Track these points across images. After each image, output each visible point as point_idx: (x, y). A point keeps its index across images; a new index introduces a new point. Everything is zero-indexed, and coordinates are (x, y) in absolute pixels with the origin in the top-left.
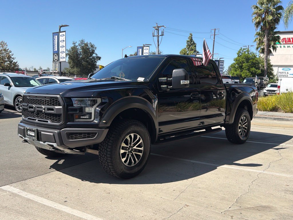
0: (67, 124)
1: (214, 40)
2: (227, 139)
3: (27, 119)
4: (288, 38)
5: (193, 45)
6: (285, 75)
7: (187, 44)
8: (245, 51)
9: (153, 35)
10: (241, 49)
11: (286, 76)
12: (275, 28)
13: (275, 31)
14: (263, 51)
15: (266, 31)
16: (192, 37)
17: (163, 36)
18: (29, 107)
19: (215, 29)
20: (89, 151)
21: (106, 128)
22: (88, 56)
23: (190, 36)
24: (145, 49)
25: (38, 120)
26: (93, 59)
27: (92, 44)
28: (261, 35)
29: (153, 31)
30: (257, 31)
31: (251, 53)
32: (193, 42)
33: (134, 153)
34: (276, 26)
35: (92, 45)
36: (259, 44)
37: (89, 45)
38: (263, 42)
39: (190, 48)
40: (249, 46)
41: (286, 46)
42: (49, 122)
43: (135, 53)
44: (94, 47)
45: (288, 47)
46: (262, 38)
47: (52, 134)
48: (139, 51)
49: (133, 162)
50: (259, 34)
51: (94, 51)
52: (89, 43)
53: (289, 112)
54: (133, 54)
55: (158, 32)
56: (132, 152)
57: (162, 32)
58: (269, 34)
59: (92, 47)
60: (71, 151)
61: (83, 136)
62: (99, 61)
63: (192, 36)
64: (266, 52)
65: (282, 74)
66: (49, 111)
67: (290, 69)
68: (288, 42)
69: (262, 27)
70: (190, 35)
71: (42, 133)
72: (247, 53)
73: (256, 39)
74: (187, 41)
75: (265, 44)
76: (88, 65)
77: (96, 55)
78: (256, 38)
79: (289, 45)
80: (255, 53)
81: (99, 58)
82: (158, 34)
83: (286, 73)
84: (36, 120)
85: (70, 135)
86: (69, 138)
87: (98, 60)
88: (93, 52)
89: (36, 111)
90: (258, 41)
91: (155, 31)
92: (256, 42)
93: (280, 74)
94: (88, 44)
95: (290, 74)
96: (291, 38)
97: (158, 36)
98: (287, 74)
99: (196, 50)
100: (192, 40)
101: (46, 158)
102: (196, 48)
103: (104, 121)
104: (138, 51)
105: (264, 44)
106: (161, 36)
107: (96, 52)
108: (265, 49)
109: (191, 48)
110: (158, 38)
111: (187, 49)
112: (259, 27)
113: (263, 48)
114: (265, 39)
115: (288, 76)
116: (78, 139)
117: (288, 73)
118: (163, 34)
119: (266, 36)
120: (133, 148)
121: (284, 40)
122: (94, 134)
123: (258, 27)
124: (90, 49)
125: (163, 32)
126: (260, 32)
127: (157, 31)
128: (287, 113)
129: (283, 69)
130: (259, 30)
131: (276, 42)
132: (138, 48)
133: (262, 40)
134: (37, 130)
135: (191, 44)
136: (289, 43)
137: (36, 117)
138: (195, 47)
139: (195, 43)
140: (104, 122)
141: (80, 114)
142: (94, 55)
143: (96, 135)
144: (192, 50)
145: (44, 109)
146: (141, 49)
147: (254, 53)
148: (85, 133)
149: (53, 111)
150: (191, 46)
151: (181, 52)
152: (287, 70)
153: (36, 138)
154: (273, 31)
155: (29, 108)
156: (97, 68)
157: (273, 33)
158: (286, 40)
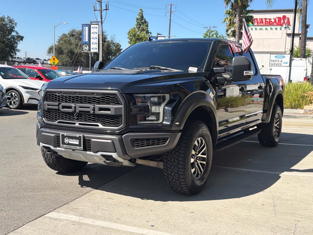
0: (130, 127)
1: (170, 19)
2: (259, 142)
3: (56, 123)
4: (260, 19)
5: (144, 24)
6: (278, 64)
7: (136, 23)
8: (213, 33)
9: (94, 9)
10: (208, 32)
11: (280, 64)
12: (248, 6)
13: (248, 9)
14: (234, 35)
15: (238, 10)
16: (143, 14)
17: (107, 10)
18: (62, 106)
19: (171, 5)
20: (139, 162)
21: (179, 131)
22: (5, 34)
23: (140, 13)
24: (93, 28)
25: (80, 124)
26: (12, 39)
27: (11, 18)
28: (232, 14)
29: (94, 3)
30: (227, 10)
31: (220, 36)
32: (144, 20)
33: (199, 162)
34: (249, 4)
35: (11, 20)
36: (230, 25)
37: (6, 20)
38: (234, 23)
39: (140, 28)
40: (210, 27)
41: (258, 28)
42: (101, 126)
43: (69, 32)
44: (14, 23)
45: (260, 29)
46: (233, 17)
47: (109, 141)
48: (85, 30)
49: (200, 173)
50: (229, 13)
51: (14, 27)
52: (6, 17)
53: (289, 108)
54: (67, 33)
55: (101, 6)
56: (197, 160)
57: (106, 5)
58: (241, 13)
59: (10, 22)
60: (129, 163)
61: (152, 142)
62: (21, 42)
63: (142, 12)
64: (238, 35)
65: (275, 63)
66: (101, 112)
67: (284, 57)
68: (260, 23)
69: (232, 4)
70: (140, 11)
71: (93, 140)
72: (215, 36)
73: (225, 19)
74: (137, 18)
75: (237, 25)
76: (6, 47)
77: (17, 33)
78: (226, 17)
79: (261, 27)
80: (225, 37)
81: (22, 38)
82: (101, 8)
83: (280, 61)
84: (75, 124)
85: (135, 142)
86: (133, 146)
87: (19, 41)
88: (12, 30)
89: (77, 111)
90: (228, 22)
91: (96, 3)
92: (225, 23)
93: (272, 62)
94: (4, 18)
95: (284, 63)
96: (264, 18)
97: (101, 11)
98: (280, 63)
99: (148, 31)
100: (143, 17)
101: (57, 173)
102: (148, 28)
103: (177, 123)
104: (83, 29)
105: (235, 25)
106: (106, 10)
107: (16, 29)
108: (237, 31)
109: (142, 28)
110: (101, 13)
111: (137, 28)
112: (230, 5)
113: (234, 30)
114: (237, 20)
115: (282, 65)
116: (145, 146)
117: (281, 61)
118: (107, 8)
119: (237, 16)
120: (198, 156)
121: (256, 21)
122: (165, 140)
123: (228, 4)
124: (8, 26)
125: (108, 6)
126: (231, 10)
127: (100, 3)
128: (286, 108)
129: (276, 57)
130: (229, 8)
131: (249, 23)
132: (84, 25)
133: (233, 21)
134: (83, 136)
135: (142, 23)
136: (262, 24)
137: (76, 120)
138: (147, 26)
139: (146, 22)
140: (177, 125)
141: (145, 114)
142: (14, 34)
143: (167, 141)
144: (144, 30)
145: (92, 109)
146: (87, 28)
147: (223, 37)
148: (154, 139)
149: (109, 112)
150: (142, 25)
151: (129, 33)
152: (280, 57)
153: (82, 147)
154: (246, 10)
155: (63, 108)
156: (18, 51)
157: (245, 12)
158: (258, 21)
